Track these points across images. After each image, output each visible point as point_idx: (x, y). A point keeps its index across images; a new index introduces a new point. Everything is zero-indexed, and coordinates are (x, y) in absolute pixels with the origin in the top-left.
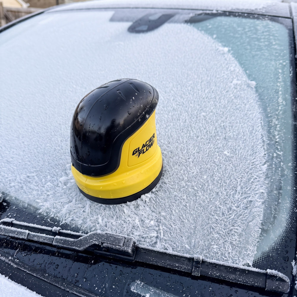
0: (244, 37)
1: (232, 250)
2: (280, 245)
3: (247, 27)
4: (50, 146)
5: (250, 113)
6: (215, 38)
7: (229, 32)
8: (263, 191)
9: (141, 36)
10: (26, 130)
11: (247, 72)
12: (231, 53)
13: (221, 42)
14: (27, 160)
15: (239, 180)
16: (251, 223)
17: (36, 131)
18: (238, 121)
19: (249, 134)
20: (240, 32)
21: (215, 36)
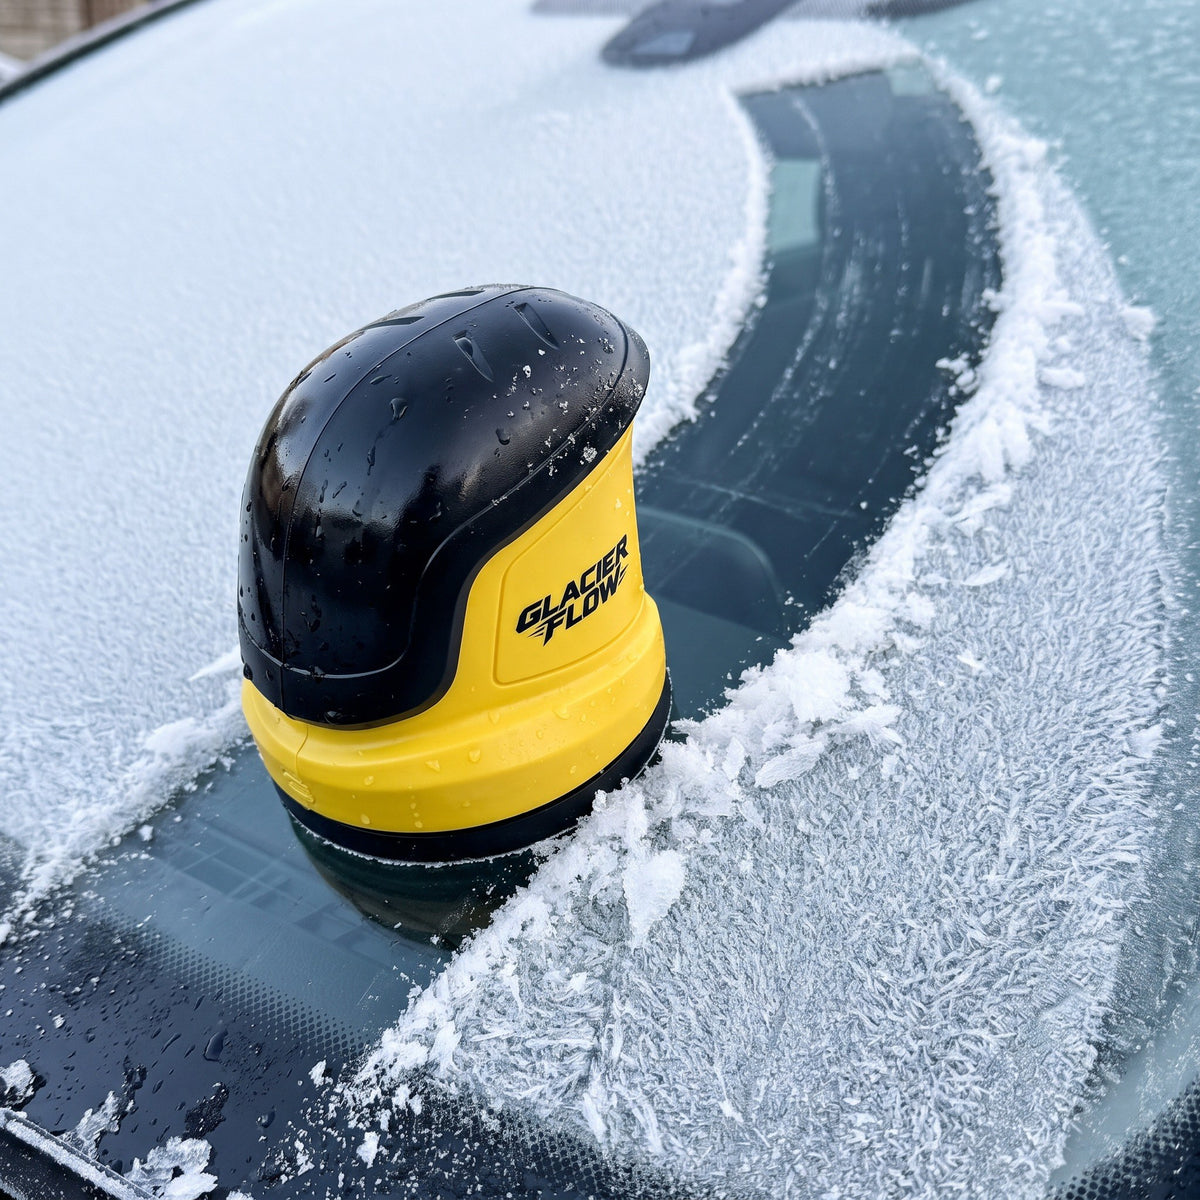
0: (1135, 82)
1: (944, 1142)
2: (1184, 1133)
3: (1158, 33)
4: (169, 593)
5: (1108, 463)
6: (997, 92)
7: (1066, 59)
8: (1133, 859)
9: (656, 80)
10: (84, 515)
11: (1123, 259)
12: (1056, 167)
13: (1018, 112)
14: (62, 651)
15: (1016, 797)
16: (1048, 1015)
17: (122, 523)
18: (1049, 504)
19: (1090, 567)
20: (1118, 61)
21: (994, 81)
